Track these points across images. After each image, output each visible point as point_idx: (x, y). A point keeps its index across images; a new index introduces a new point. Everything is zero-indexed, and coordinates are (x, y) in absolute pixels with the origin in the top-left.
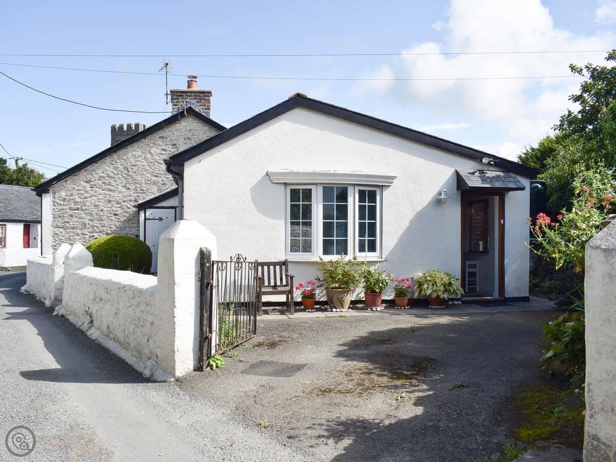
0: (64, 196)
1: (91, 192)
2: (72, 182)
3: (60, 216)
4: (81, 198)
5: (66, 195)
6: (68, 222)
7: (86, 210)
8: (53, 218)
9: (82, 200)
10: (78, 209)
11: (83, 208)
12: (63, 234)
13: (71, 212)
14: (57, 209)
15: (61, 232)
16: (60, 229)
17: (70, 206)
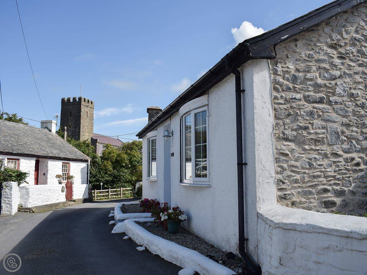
0: (293, 72)
1: (342, 67)
2: (306, 44)
3: (289, 115)
4: (325, 78)
5: (298, 70)
6: (306, 128)
7: (336, 103)
8: (276, 117)
9: (327, 83)
10: (321, 101)
11: (331, 99)
12: (297, 155)
13: (309, 107)
14: (282, 97)
15: (292, 151)
16: (290, 144)
17: (307, 93)
